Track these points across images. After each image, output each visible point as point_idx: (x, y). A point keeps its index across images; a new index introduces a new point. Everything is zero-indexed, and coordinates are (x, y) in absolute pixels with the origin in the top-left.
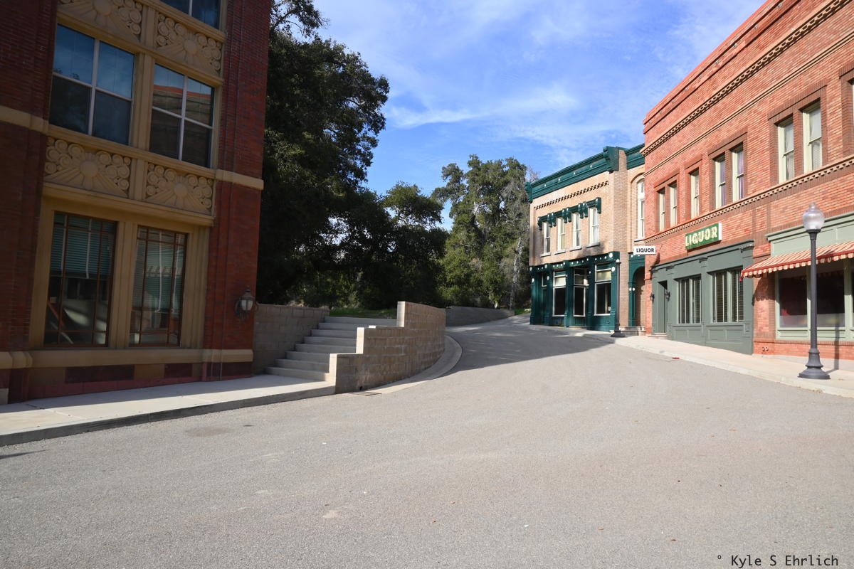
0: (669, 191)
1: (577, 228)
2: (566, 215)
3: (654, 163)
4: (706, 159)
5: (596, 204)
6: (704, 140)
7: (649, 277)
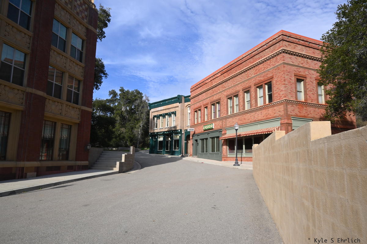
0: (198, 112)
1: (167, 120)
2: (164, 116)
3: (194, 102)
4: (209, 104)
5: (174, 113)
6: (209, 99)
7: (191, 138)
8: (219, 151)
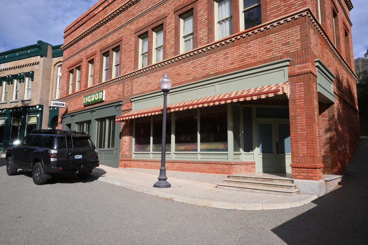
0: (76, 72)
1: (16, 88)
2: (9, 80)
3: (69, 55)
4: (99, 54)
5: (31, 75)
6: (98, 43)
7: (60, 121)
8: (113, 146)
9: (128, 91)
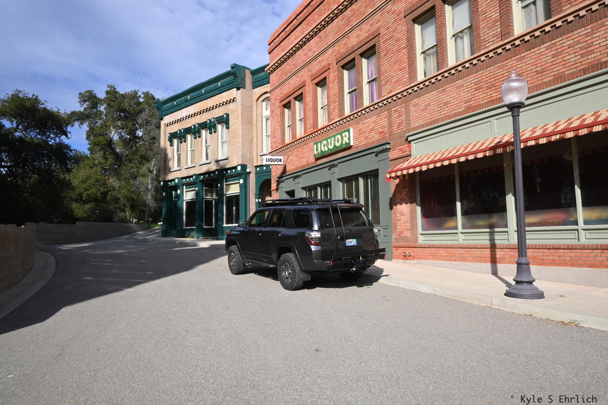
0: (294, 105)
1: (206, 144)
2: (195, 131)
3: (279, 79)
4: (334, 67)
5: (224, 121)
6: (331, 50)
7: (275, 188)
9: (400, 124)
